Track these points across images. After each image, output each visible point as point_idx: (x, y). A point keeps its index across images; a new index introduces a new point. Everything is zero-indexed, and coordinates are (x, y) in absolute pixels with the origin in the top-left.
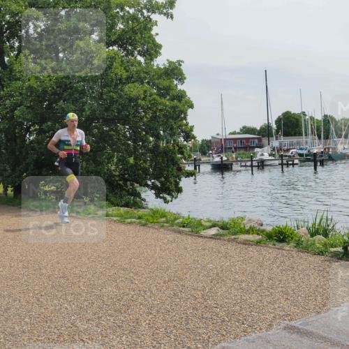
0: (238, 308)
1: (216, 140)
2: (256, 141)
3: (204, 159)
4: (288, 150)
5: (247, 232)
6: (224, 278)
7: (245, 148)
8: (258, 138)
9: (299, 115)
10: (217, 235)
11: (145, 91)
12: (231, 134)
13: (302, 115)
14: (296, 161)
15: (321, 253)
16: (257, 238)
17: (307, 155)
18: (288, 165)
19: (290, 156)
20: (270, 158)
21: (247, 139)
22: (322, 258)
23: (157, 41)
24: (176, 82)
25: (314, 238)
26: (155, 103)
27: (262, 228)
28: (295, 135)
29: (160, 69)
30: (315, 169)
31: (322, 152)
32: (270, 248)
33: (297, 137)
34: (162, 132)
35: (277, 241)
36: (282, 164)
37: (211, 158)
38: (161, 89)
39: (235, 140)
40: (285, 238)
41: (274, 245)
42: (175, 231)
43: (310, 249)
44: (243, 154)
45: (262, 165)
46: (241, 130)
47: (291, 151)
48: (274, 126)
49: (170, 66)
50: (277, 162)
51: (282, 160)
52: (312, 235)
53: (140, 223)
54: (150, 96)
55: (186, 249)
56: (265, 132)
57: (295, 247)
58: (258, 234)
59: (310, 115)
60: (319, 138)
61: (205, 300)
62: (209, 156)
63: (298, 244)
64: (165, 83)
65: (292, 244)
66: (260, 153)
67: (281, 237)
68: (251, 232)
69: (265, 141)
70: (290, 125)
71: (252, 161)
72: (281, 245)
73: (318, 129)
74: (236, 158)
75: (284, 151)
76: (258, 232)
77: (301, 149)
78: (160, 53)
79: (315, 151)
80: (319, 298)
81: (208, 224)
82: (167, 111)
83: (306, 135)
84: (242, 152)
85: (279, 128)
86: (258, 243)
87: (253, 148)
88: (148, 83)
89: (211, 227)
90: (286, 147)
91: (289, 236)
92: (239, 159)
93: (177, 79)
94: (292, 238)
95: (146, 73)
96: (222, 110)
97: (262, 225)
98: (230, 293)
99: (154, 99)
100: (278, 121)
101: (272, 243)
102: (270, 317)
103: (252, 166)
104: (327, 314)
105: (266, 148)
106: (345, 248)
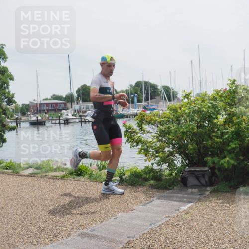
0: (46, 224)
1: (33, 104)
2: (63, 105)
3: (24, 118)
4: (85, 112)
5: (55, 170)
6: (37, 204)
7: (55, 110)
8: (64, 103)
10: (33, 174)
12: (44, 99)
16: (62, 174)
18: (85, 122)
20: (73, 117)
21: (56, 104)
25: (101, 172)
27: (65, 167)
32: (71, 180)
35: (76, 175)
37: (29, 118)
39: (47, 104)
40: (81, 173)
41: (74, 178)
42: (0, 173)
43: (98, 179)
44: (54, 114)
45: (67, 122)
46: (52, 97)
47: (88, 112)
48: (75, 95)
50: (77, 120)
51: (81, 118)
52: (100, 170)
56: (69, 98)
57: (88, 178)
58: (63, 171)
61: (22, 221)
62: (28, 116)
63: (91, 176)
65: (86, 177)
66: (66, 114)
67: (79, 172)
68: (58, 170)
69: (69, 105)
70: (86, 94)
71: (60, 119)
72: (79, 178)
74: (48, 117)
75: (83, 112)
76: (63, 170)
80: (103, 212)
81: (26, 166)
84: (52, 112)
85: (79, 96)
86: (63, 177)
87: (61, 110)
89: (28, 168)
90: (84, 110)
91: (84, 172)
92: (50, 118)
93: (1, 58)
94: (86, 173)
96: (37, 82)
97: (65, 165)
100: (78, 91)
101: (72, 177)
102: (69, 228)
103: (60, 123)
104: (107, 222)
105: (69, 110)
106: (121, 177)
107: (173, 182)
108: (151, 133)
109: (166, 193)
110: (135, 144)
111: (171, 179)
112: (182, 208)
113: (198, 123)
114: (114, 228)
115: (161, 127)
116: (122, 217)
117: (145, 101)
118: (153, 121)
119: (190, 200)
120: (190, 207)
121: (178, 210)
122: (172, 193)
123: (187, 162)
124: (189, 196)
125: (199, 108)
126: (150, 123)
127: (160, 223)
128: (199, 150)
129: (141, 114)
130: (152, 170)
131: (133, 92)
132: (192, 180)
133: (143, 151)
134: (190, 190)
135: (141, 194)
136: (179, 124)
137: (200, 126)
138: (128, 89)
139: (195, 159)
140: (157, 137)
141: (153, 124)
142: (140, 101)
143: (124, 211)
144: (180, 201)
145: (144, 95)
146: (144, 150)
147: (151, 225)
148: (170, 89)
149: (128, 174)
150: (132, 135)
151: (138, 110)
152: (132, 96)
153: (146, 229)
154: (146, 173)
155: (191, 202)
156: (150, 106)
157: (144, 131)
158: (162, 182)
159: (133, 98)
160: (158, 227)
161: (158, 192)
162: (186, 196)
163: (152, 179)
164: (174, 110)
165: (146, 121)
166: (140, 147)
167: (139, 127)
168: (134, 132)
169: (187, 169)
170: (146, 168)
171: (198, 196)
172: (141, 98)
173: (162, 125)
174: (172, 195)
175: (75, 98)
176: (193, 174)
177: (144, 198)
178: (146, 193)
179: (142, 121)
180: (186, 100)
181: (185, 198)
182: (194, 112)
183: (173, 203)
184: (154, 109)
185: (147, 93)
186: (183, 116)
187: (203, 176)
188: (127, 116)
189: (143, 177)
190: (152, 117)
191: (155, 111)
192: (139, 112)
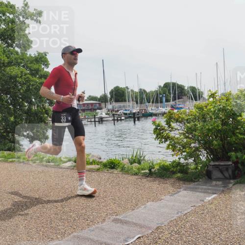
0: (84, 211)
2: (98, 105)
4: (118, 111)
5: (91, 163)
7: (91, 110)
8: (99, 103)
9: (124, 88)
10: (71, 166)
11: (22, 72)
13: (126, 89)
14: (123, 118)
15: (136, 174)
16: (97, 167)
17: (129, 114)
18: (118, 120)
19: (119, 115)
20: (107, 116)
21: (92, 104)
22: (137, 177)
23: (29, 38)
24: (43, 67)
26: (28, 81)
27: (100, 160)
28: (122, 101)
29: (32, 57)
30: (134, 122)
31: (138, 112)
32: (105, 172)
33: (124, 103)
34: (33, 100)
35: (110, 168)
36: (114, 120)
38: (32, 70)
39: (84, 104)
40: (114, 166)
41: (108, 171)
42: (43, 165)
43: (129, 172)
45: (101, 120)
46: (88, 98)
47: (120, 111)
48: (109, 96)
49: (38, 56)
50: (111, 119)
51: (114, 117)
52: (131, 164)
53: (18, 161)
54: (25, 75)
55: (50, 176)
56: (103, 99)
57: (121, 171)
58: (98, 165)
59: (131, 89)
60: (137, 103)
61: (63, 208)
63: (123, 169)
64: (36, 66)
65: (119, 169)
66: (100, 113)
67: (112, 166)
68: (94, 164)
69: (103, 105)
70: (119, 95)
71: (95, 118)
72: (112, 170)
73: (136, 98)
74: (85, 116)
75: (116, 111)
76: (98, 163)
77: (126, 110)
78: (31, 47)
79: (134, 112)
80: (134, 201)
81: (65, 160)
82: (37, 85)
83: (129, 101)
84: (88, 112)
85: (112, 97)
86: (98, 170)
87: (96, 109)
88: (23, 66)
89: (67, 161)
90: (116, 109)
91: (117, 165)
92: (87, 117)
93: (44, 65)
94: (119, 166)
95: (22, 59)
97: (100, 159)
98: (79, 203)
99: (28, 78)
100: (111, 93)
101: (106, 170)
102: (104, 215)
103: (95, 121)
104: (138, 210)
105: (104, 110)
106: (150, 170)
107: (199, 175)
108: (179, 130)
109: (192, 185)
110: (163, 140)
111: (196, 172)
112: (207, 198)
113: (223, 121)
114: (144, 215)
115: (188, 125)
116: (151, 205)
117: (173, 101)
118: (180, 119)
119: (214, 192)
120: (214, 198)
121: (203, 201)
122: (197, 185)
123: (212, 156)
124: (213, 188)
125: (224, 107)
126: (177, 121)
127: (186, 212)
128: (223, 146)
129: (169, 112)
130: (179, 164)
131: (162, 92)
132: (216, 174)
133: (171, 147)
134: (214, 183)
135: (168, 186)
136: (205, 121)
137: (224, 123)
138: (157, 89)
139: (219, 154)
140: (184, 134)
141: (180, 122)
142: (167, 101)
143: (153, 201)
144: (205, 192)
145: (172, 96)
146: (172, 145)
147: (178, 213)
148: (196, 89)
149: (157, 167)
150: (161, 131)
151: (166, 109)
152: (161, 96)
153: (173, 217)
154: (173, 167)
155: (215, 194)
156: (177, 106)
157: (172, 128)
158: (189, 175)
159: (161, 99)
160: (184, 215)
161: (184, 184)
162: (210, 188)
163: (179, 172)
164: (200, 108)
165: (174, 119)
166: (168, 143)
167: (167, 124)
168: (163, 129)
169: (212, 163)
170: (174, 162)
171: (222, 188)
172: (169, 98)
173: (189, 123)
174: (197, 187)
175: (109, 99)
176: (217, 167)
177: (171, 189)
178: (173, 185)
179: (170, 119)
180: (211, 99)
181: (209, 189)
182: (219, 110)
183: (198, 193)
184: (181, 108)
185: (175, 94)
186: (208, 114)
187: (227, 170)
188: (156, 115)
189: (171, 170)
190: (180, 115)
191: (182, 110)
192: (167, 111)
